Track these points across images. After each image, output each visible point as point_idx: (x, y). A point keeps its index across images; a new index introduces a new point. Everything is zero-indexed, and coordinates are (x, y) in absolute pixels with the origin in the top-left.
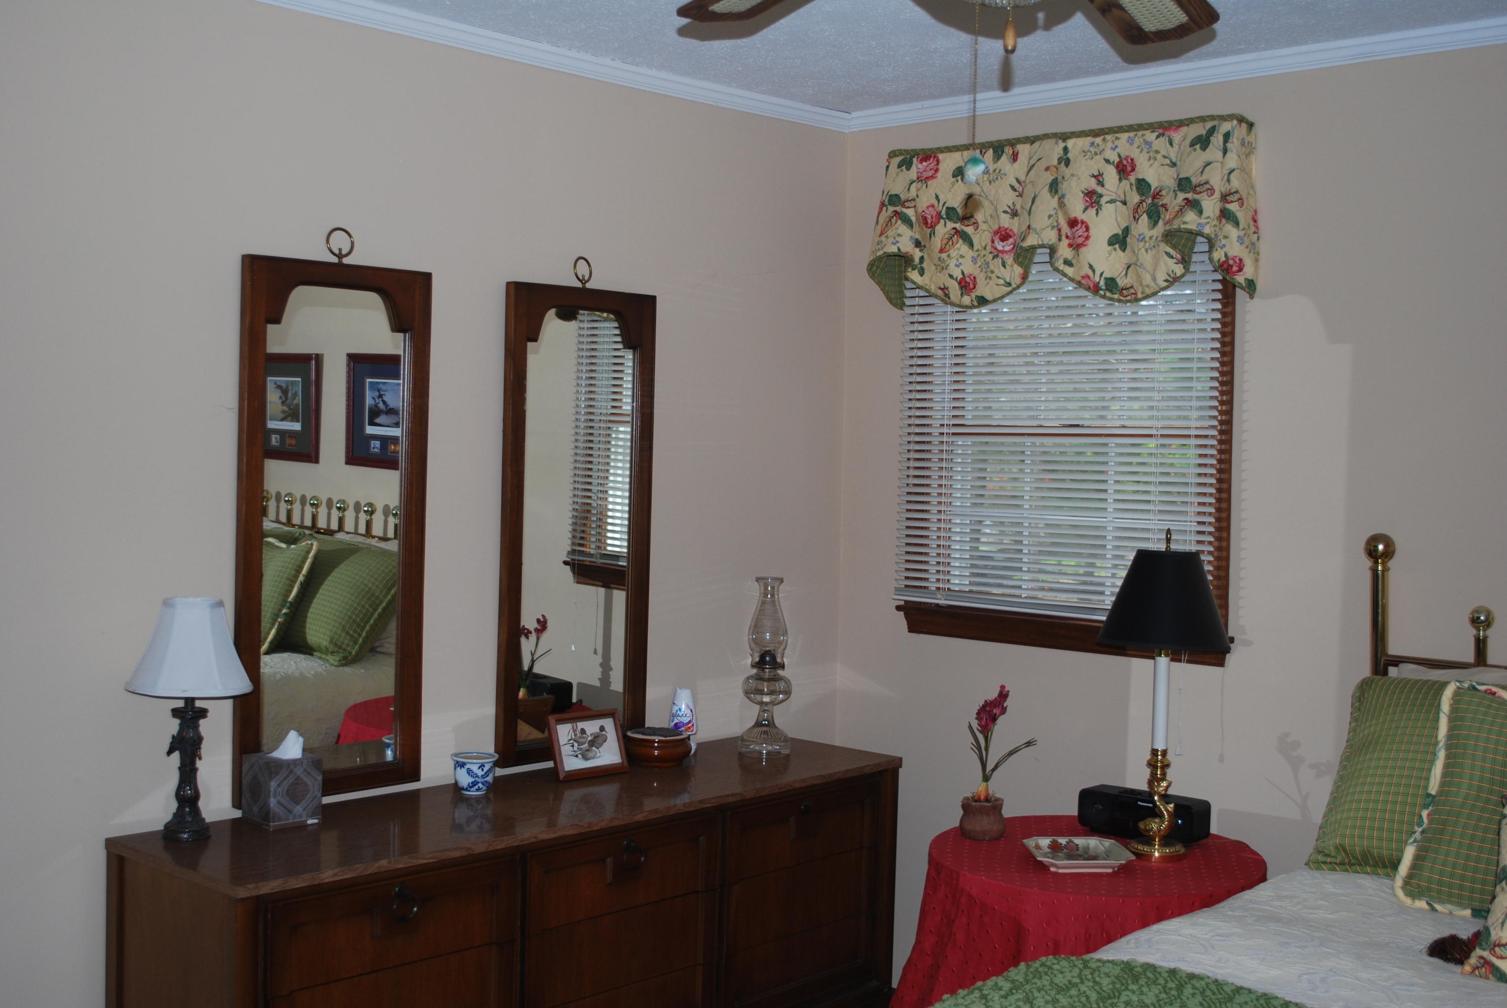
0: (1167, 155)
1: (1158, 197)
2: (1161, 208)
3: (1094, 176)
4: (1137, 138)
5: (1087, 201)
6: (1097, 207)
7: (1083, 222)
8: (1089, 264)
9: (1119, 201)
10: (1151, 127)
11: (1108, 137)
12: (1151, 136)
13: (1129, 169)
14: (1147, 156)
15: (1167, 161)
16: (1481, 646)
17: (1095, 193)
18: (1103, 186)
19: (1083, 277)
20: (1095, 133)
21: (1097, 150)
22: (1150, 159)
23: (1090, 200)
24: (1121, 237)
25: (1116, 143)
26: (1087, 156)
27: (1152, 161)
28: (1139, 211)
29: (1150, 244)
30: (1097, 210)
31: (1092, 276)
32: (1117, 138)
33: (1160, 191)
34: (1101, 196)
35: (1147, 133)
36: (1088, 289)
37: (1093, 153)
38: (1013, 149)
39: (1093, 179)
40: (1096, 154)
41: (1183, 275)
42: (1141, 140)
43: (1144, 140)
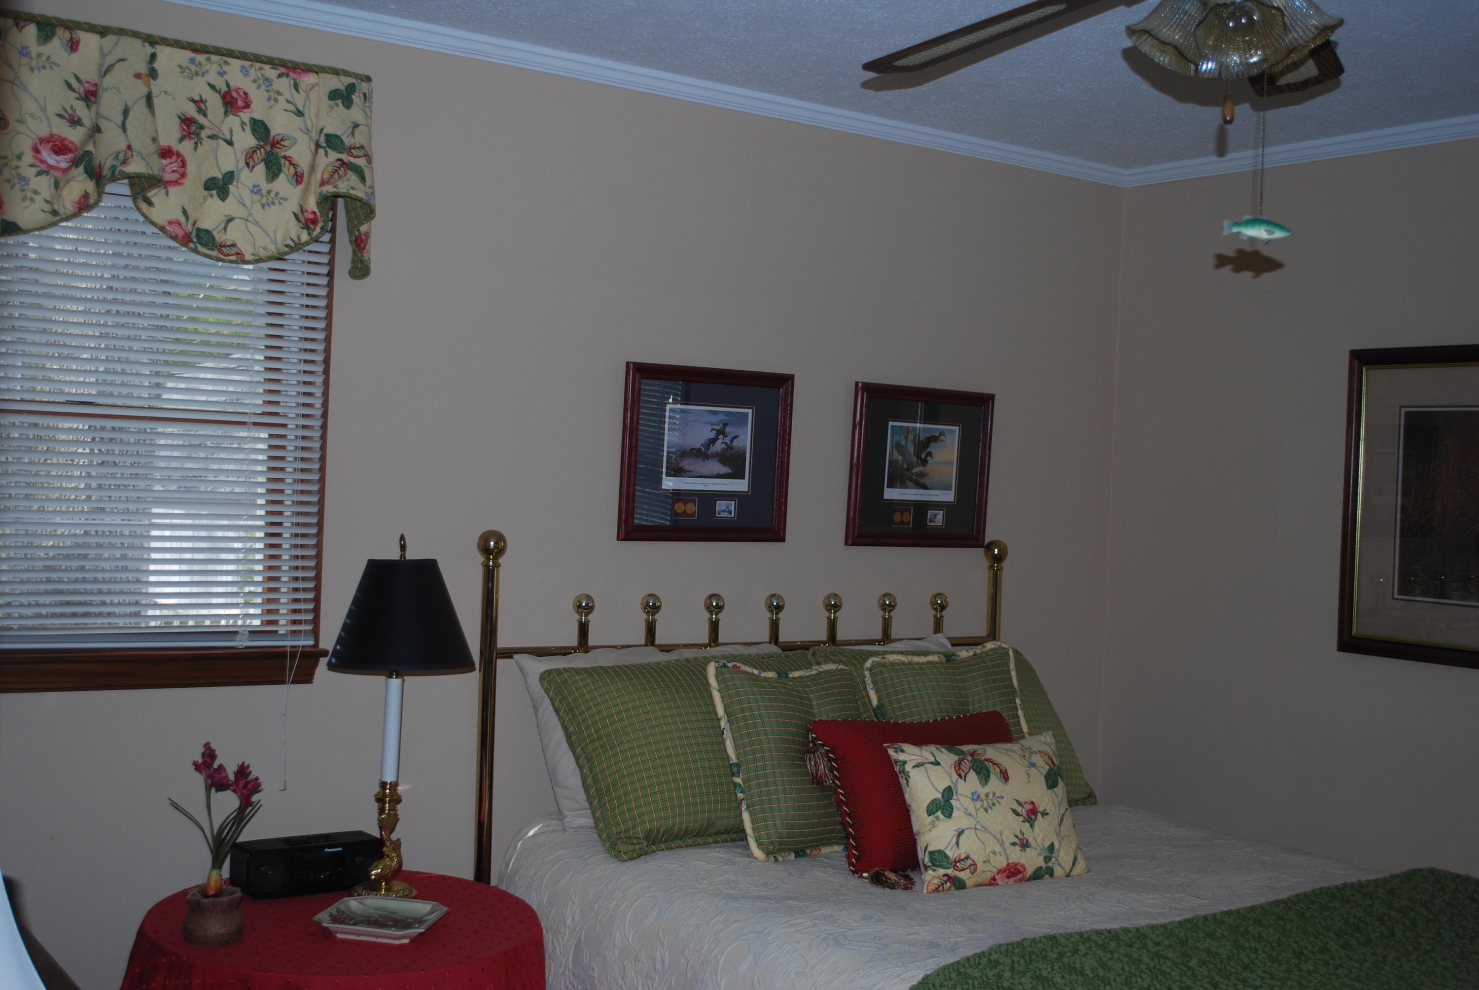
0: (291, 100)
1: (278, 146)
2: (283, 161)
3: (193, 101)
4: (253, 69)
5: (184, 130)
6: (196, 140)
7: (178, 155)
8: (184, 209)
9: (222, 139)
10: (272, 62)
11: (214, 58)
12: (269, 72)
13: (240, 103)
14: (267, 95)
15: (293, 108)
16: (583, 630)
17: (195, 122)
18: (205, 115)
19: (170, 223)
20: (198, 49)
21: (198, 70)
22: (269, 99)
23: (188, 128)
24: (221, 183)
25: (225, 68)
26: (185, 74)
27: (272, 102)
28: (255, 156)
29: (268, 199)
30: (196, 143)
31: (185, 224)
32: (226, 63)
33: (282, 140)
34: (202, 127)
35: (267, 67)
36: (175, 238)
37: (193, 72)
38: (71, 33)
39: (192, 105)
40: (197, 74)
41: (307, 243)
42: (259, 74)
43: (263, 75)
